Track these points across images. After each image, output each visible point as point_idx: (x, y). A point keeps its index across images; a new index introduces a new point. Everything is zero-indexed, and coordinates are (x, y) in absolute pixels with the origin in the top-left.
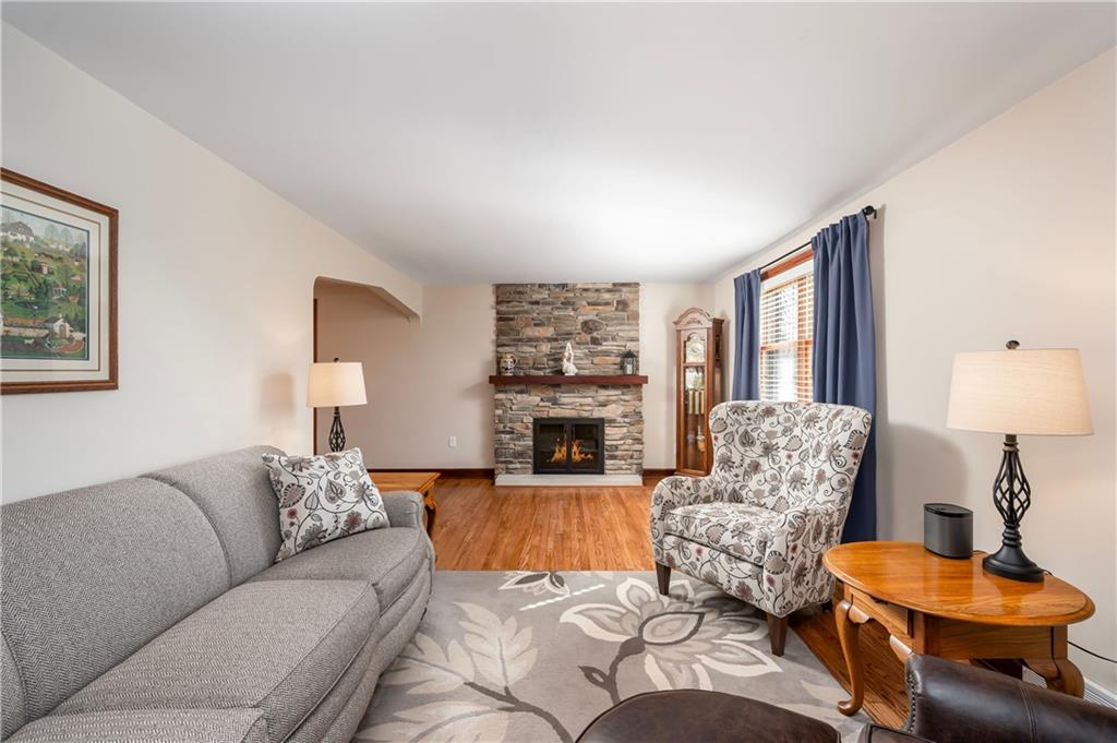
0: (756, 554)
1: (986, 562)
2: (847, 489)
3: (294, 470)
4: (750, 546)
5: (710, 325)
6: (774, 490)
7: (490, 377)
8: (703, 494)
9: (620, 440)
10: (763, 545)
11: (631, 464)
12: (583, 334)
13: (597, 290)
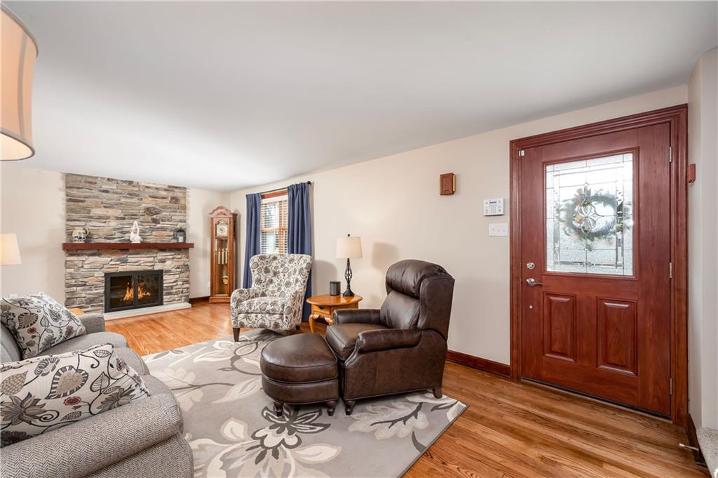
0: (281, 309)
1: (343, 295)
2: (305, 284)
3: (21, 305)
4: (278, 308)
5: (231, 216)
6: (279, 289)
7: (64, 244)
8: (251, 295)
9: (175, 282)
10: (283, 306)
11: (181, 297)
12: (146, 215)
13: (157, 189)
